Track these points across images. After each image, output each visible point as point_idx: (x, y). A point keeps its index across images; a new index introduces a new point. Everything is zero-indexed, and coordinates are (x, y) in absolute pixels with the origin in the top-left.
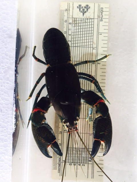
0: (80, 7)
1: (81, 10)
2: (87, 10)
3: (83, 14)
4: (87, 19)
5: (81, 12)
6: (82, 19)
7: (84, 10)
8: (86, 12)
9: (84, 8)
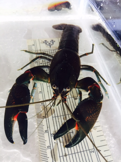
0: (45, 42)
1: (47, 44)
2: (53, 43)
3: (50, 46)
4: (55, 50)
5: (48, 45)
6: (50, 50)
7: (50, 43)
8: (52, 45)
9: (49, 42)
